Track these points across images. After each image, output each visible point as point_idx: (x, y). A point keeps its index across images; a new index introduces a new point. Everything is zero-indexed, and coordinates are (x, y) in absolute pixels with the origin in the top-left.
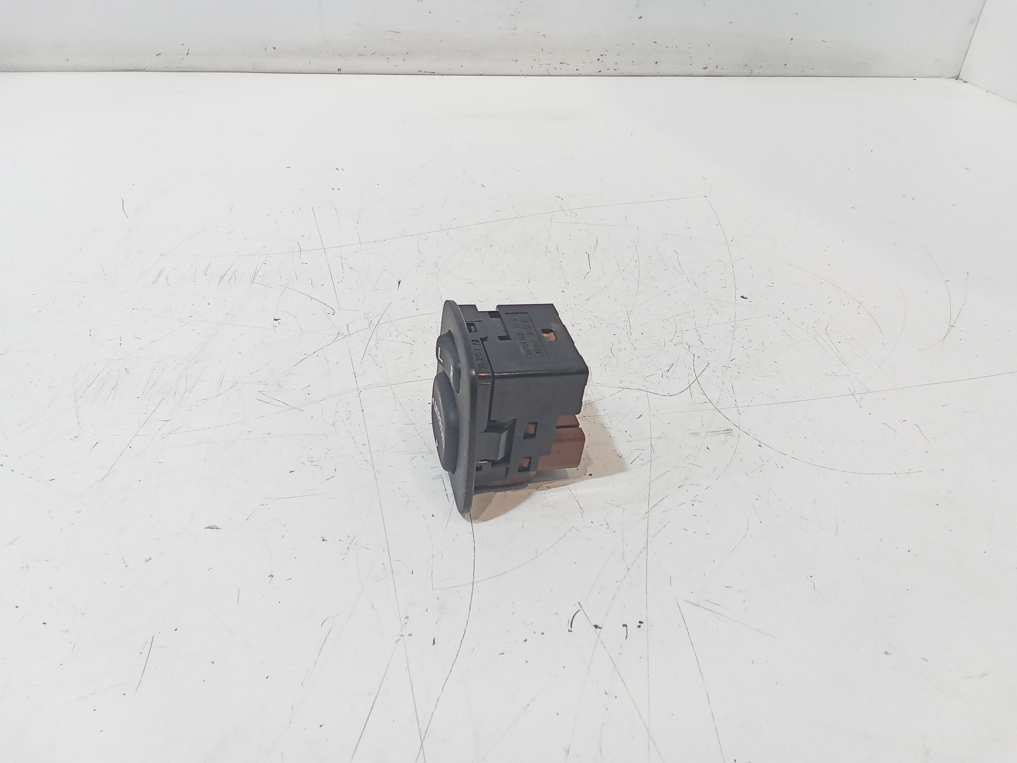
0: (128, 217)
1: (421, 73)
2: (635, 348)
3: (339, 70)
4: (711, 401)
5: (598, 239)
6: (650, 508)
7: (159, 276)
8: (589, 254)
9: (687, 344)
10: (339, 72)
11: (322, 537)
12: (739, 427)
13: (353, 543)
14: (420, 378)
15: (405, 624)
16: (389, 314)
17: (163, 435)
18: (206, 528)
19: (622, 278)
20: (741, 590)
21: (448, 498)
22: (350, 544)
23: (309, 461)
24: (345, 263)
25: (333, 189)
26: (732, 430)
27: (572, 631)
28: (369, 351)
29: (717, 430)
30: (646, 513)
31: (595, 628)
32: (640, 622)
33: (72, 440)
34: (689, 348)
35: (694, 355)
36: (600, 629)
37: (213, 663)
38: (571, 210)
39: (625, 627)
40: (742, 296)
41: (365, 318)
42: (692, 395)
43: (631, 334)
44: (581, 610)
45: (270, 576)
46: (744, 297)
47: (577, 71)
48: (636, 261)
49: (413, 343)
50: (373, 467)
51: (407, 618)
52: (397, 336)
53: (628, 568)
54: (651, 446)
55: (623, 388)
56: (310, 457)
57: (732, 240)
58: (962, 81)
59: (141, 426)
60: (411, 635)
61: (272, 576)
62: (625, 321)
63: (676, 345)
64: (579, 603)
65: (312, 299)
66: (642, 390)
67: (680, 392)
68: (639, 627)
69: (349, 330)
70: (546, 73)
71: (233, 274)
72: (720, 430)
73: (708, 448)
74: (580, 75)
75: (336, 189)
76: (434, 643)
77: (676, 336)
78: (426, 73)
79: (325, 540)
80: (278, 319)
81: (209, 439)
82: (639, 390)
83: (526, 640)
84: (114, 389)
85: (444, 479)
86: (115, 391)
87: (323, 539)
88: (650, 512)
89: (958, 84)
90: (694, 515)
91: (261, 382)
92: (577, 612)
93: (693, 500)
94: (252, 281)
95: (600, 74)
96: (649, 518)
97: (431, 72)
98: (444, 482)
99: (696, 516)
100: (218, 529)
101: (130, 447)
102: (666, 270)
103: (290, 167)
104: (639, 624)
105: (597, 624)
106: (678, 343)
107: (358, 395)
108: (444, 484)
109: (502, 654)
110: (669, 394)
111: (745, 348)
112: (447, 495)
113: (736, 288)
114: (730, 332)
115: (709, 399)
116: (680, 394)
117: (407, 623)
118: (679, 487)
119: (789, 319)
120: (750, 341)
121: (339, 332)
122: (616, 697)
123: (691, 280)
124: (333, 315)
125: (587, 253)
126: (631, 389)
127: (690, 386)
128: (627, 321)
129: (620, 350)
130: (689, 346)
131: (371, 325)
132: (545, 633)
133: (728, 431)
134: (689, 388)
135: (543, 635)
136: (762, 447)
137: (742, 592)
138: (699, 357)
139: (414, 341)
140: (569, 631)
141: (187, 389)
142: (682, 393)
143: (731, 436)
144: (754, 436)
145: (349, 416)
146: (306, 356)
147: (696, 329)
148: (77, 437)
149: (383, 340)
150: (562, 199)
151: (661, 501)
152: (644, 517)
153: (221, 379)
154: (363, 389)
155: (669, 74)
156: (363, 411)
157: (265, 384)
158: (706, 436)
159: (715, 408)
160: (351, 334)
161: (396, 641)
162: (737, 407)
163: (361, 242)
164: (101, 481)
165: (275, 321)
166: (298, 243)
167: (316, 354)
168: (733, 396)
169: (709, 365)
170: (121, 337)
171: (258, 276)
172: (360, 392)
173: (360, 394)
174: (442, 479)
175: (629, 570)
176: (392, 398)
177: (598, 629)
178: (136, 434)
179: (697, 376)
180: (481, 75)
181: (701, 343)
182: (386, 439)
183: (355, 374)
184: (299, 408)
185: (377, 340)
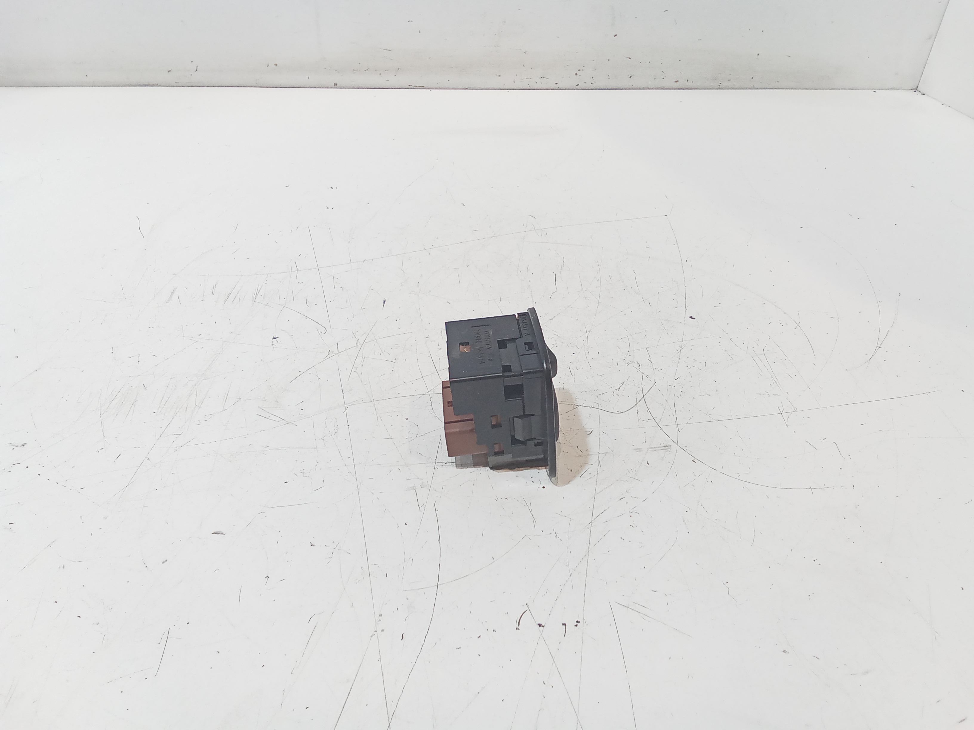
0: (143, 237)
1: (410, 87)
2: (591, 367)
3: (336, 85)
4: (655, 418)
5: (565, 259)
6: (593, 519)
7: (171, 295)
8: (555, 274)
9: (638, 363)
10: (336, 86)
11: (311, 543)
12: (677, 443)
13: (337, 548)
14: (400, 395)
15: (379, 621)
16: (374, 333)
17: (176, 447)
18: (213, 533)
19: (585, 298)
20: (665, 594)
21: (419, 508)
22: (334, 549)
23: (301, 473)
24: (336, 283)
25: (328, 208)
26: (671, 446)
27: (519, 629)
28: (356, 368)
29: (658, 446)
30: (590, 523)
31: (539, 626)
32: (577, 622)
33: (99, 452)
34: (639, 367)
35: (643, 374)
36: (543, 627)
37: (219, 652)
38: (543, 230)
39: (564, 626)
40: (691, 316)
41: (353, 336)
42: (638, 412)
43: (588, 353)
44: (528, 610)
45: (266, 577)
46: (693, 317)
47: (556, 85)
48: (598, 281)
49: (394, 361)
50: (356, 478)
51: (380, 615)
52: (381, 354)
53: (571, 573)
54: (598, 461)
55: (577, 405)
56: (303, 470)
57: (687, 261)
58: (920, 93)
59: (157, 439)
60: (384, 631)
61: (268, 577)
62: (583, 340)
63: (628, 364)
64: (527, 604)
65: (307, 318)
66: (594, 407)
67: (628, 409)
68: (576, 626)
69: (338, 348)
70: (528, 87)
71: (237, 294)
72: (660, 446)
73: (648, 463)
74: (559, 89)
75: (330, 208)
76: (403, 638)
77: (628, 355)
78: (415, 88)
79: (313, 545)
80: (277, 337)
81: (215, 452)
82: (592, 407)
83: (480, 637)
84: (134, 404)
85: (416, 490)
86: (134, 406)
87: (311, 545)
88: (593, 522)
89: (916, 96)
90: (631, 526)
91: (261, 398)
92: (525, 612)
93: (631, 512)
94: (254, 300)
95: (577, 87)
96: (592, 527)
97: (421, 87)
98: (416, 493)
99: (632, 526)
100: (223, 534)
101: (148, 459)
102: (624, 290)
103: (289, 186)
104: (576, 623)
105: (541, 623)
106: (630, 363)
107: (345, 411)
108: (416, 495)
109: (459, 648)
110: (618, 411)
111: (689, 367)
112: (419, 505)
113: (686, 308)
114: (677, 352)
115: (653, 417)
116: (627, 411)
117: (381, 620)
118: (620, 500)
119: (731, 339)
120: (694, 360)
121: (330, 351)
122: (552, 687)
123: (646, 300)
124: (325, 333)
125: (554, 273)
126: (585, 407)
127: (637, 404)
128: (586, 341)
129: (577, 368)
130: (640, 365)
131: (358, 344)
132: (496, 630)
133: (667, 447)
134: (636, 406)
135: (494, 632)
136: (695, 462)
137: (667, 596)
138: (647, 376)
139: (395, 359)
140: (517, 629)
141: (196, 404)
142: (629, 411)
143: (669, 451)
144: (689, 453)
145: (336, 431)
146: (300, 373)
147: (647, 348)
148: (103, 449)
149: (368, 358)
150: (535, 218)
151: (603, 512)
152: (587, 527)
153: (226, 396)
154: (349, 406)
155: (642, 87)
156: (348, 426)
157: (264, 400)
158: (648, 452)
159: (658, 426)
160: (340, 352)
161: (371, 635)
162: (677, 424)
163: (351, 262)
164: (123, 490)
165: (273, 339)
166: (295, 262)
167: (310, 371)
168: (674, 414)
169: (656, 383)
170: (139, 355)
171: (259, 296)
172: (346, 408)
173: (347, 410)
174: (415, 490)
175: (571, 575)
176: (374, 413)
177: (541, 627)
178: (153, 446)
179: (644, 394)
180: (467, 89)
181: (650, 362)
182: (367, 453)
183: (342, 391)
184: (293, 423)
185: (363, 358)
